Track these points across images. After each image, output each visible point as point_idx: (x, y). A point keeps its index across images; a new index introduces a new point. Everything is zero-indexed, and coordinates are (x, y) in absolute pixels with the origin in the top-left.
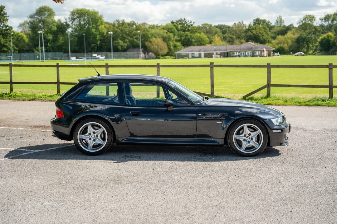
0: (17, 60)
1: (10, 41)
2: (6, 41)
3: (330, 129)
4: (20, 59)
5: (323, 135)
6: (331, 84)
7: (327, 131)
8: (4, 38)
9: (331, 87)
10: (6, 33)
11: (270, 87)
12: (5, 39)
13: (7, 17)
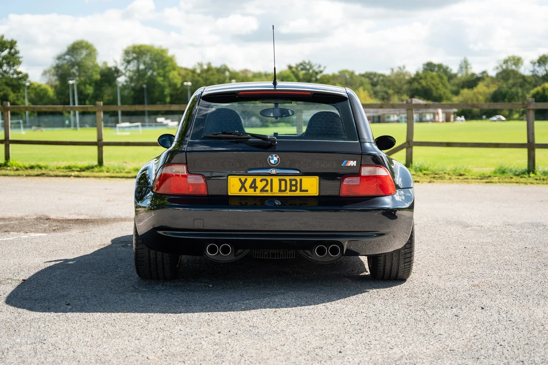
0: (33, 128)
1: (24, 98)
2: (17, 96)
3: (519, 223)
4: (39, 126)
5: (502, 234)
6: (531, 141)
7: (512, 227)
8: (14, 92)
9: (531, 146)
10: (17, 84)
11: (412, 147)
12: (16, 94)
13: (19, 58)
